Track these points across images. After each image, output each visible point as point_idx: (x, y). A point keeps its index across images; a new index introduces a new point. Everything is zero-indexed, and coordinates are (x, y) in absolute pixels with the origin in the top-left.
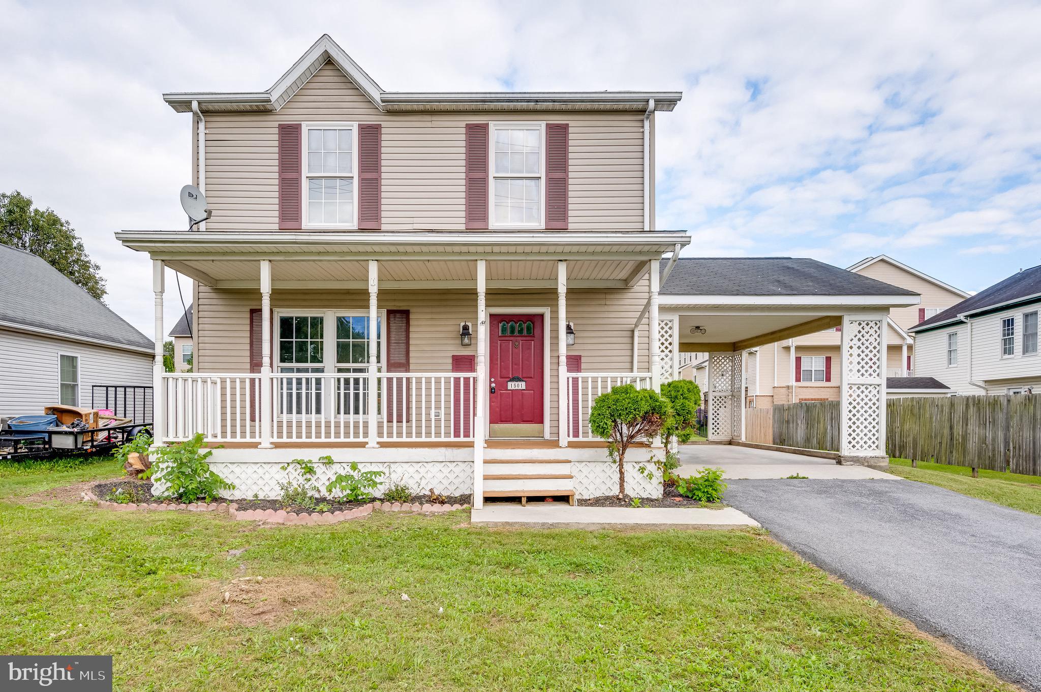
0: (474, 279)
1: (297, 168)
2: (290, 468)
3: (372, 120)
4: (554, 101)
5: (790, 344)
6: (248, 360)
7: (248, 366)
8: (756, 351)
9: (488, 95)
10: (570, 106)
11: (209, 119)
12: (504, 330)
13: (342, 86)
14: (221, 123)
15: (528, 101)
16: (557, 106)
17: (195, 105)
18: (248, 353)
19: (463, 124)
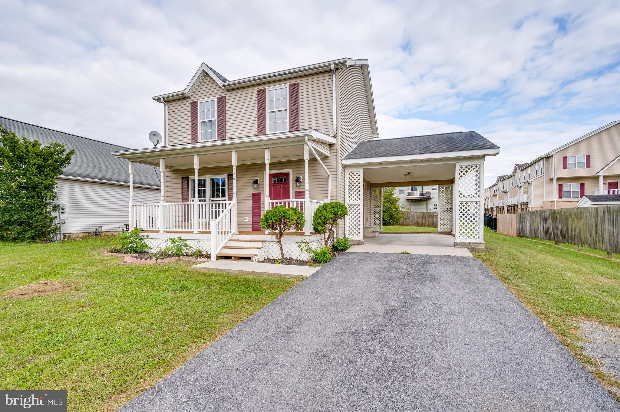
0: (264, 158)
1: (197, 120)
2: (168, 241)
3: (222, 95)
4: (289, 73)
5: (553, 177)
6: (181, 197)
7: (181, 200)
8: (532, 182)
9: (261, 76)
10: (298, 74)
11: (169, 104)
12: (275, 181)
13: (212, 82)
14: (173, 104)
15: (279, 75)
16: (292, 75)
17: (162, 99)
18: (181, 195)
19: (256, 90)
